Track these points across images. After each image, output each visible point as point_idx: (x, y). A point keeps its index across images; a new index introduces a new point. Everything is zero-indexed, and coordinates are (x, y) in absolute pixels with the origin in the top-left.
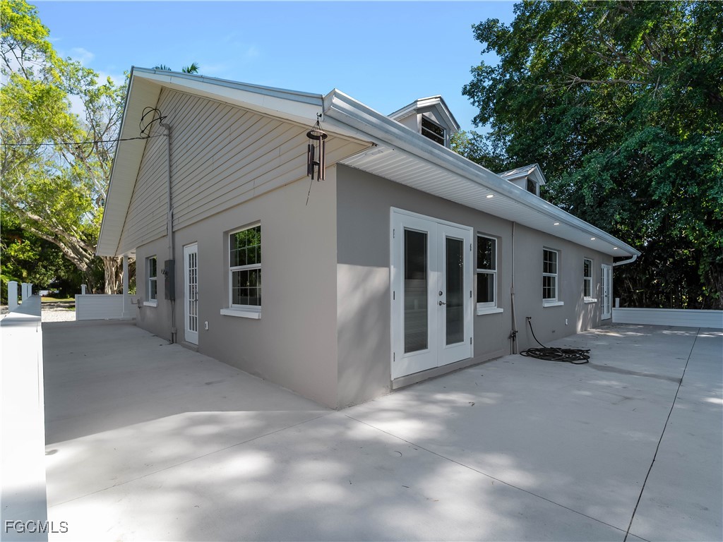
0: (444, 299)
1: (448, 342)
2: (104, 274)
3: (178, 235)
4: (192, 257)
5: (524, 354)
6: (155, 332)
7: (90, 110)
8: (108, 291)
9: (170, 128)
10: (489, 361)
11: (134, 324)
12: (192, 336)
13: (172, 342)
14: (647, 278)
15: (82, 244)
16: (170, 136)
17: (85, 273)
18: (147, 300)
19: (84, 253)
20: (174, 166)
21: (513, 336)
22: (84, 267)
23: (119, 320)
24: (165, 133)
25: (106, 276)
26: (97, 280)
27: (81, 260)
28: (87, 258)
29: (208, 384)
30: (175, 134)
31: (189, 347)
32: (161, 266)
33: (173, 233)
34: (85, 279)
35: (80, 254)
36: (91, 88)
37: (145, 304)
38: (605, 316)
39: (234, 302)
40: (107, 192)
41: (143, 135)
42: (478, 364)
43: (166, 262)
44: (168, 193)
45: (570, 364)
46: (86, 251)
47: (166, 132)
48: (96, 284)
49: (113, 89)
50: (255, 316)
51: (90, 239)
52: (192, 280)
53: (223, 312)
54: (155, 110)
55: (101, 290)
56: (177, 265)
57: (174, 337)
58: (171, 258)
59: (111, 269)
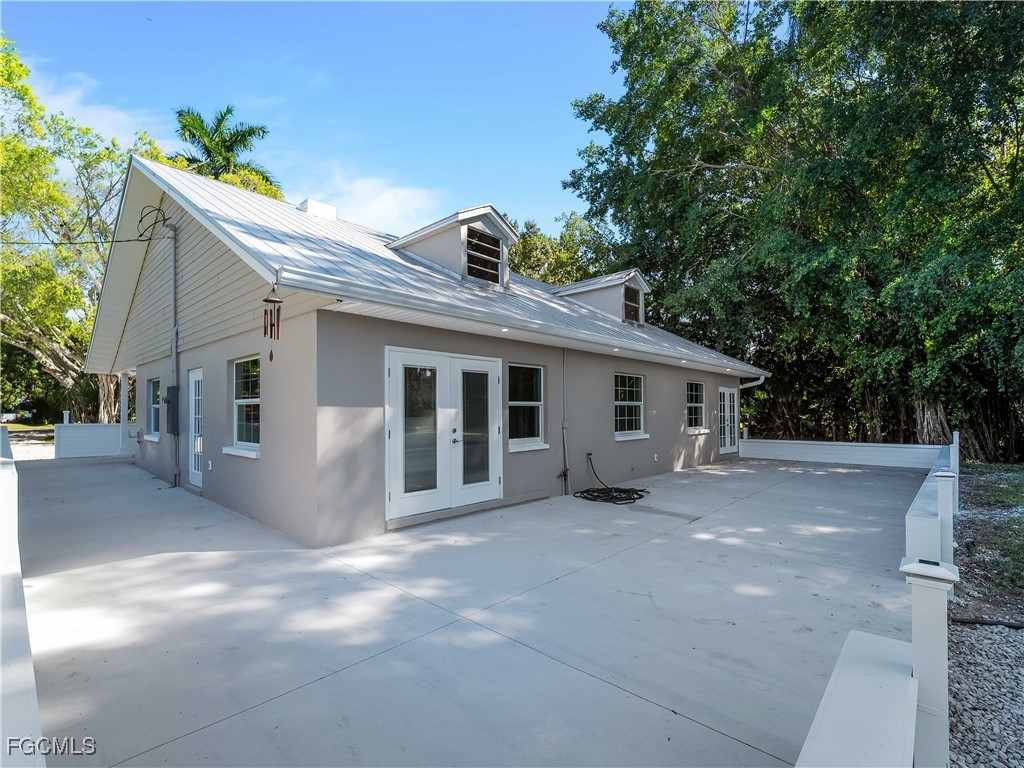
0: (459, 435)
1: (465, 482)
2: (98, 393)
3: (183, 357)
4: (198, 383)
5: (578, 495)
6: (158, 474)
7: (83, 178)
8: (103, 416)
9: (175, 230)
10: (527, 502)
11: (133, 463)
12: (195, 477)
13: (175, 485)
14: (805, 401)
15: (68, 352)
16: (175, 239)
17: (72, 391)
18: (149, 433)
19: (70, 363)
20: (180, 275)
21: (564, 475)
22: (69, 382)
23: (114, 458)
24: (169, 235)
25: (101, 396)
26: (87, 401)
27: (65, 373)
28: (74, 370)
29: (197, 528)
30: (183, 237)
31: (192, 490)
32: (162, 393)
33: (178, 354)
34: (71, 399)
35: (64, 364)
36: (87, 151)
37: (146, 437)
38: (727, 449)
39: (240, 439)
40: (103, 283)
41: (143, 238)
42: (510, 506)
43: (169, 388)
44: (173, 306)
45: (612, 504)
46: (73, 361)
47: (171, 234)
48: (87, 406)
49: (118, 153)
50: (253, 455)
51: (78, 347)
52: (198, 411)
53: (226, 450)
54: (159, 210)
55: (93, 416)
56: (182, 392)
57: (177, 480)
58: (175, 384)
59: (109, 387)
